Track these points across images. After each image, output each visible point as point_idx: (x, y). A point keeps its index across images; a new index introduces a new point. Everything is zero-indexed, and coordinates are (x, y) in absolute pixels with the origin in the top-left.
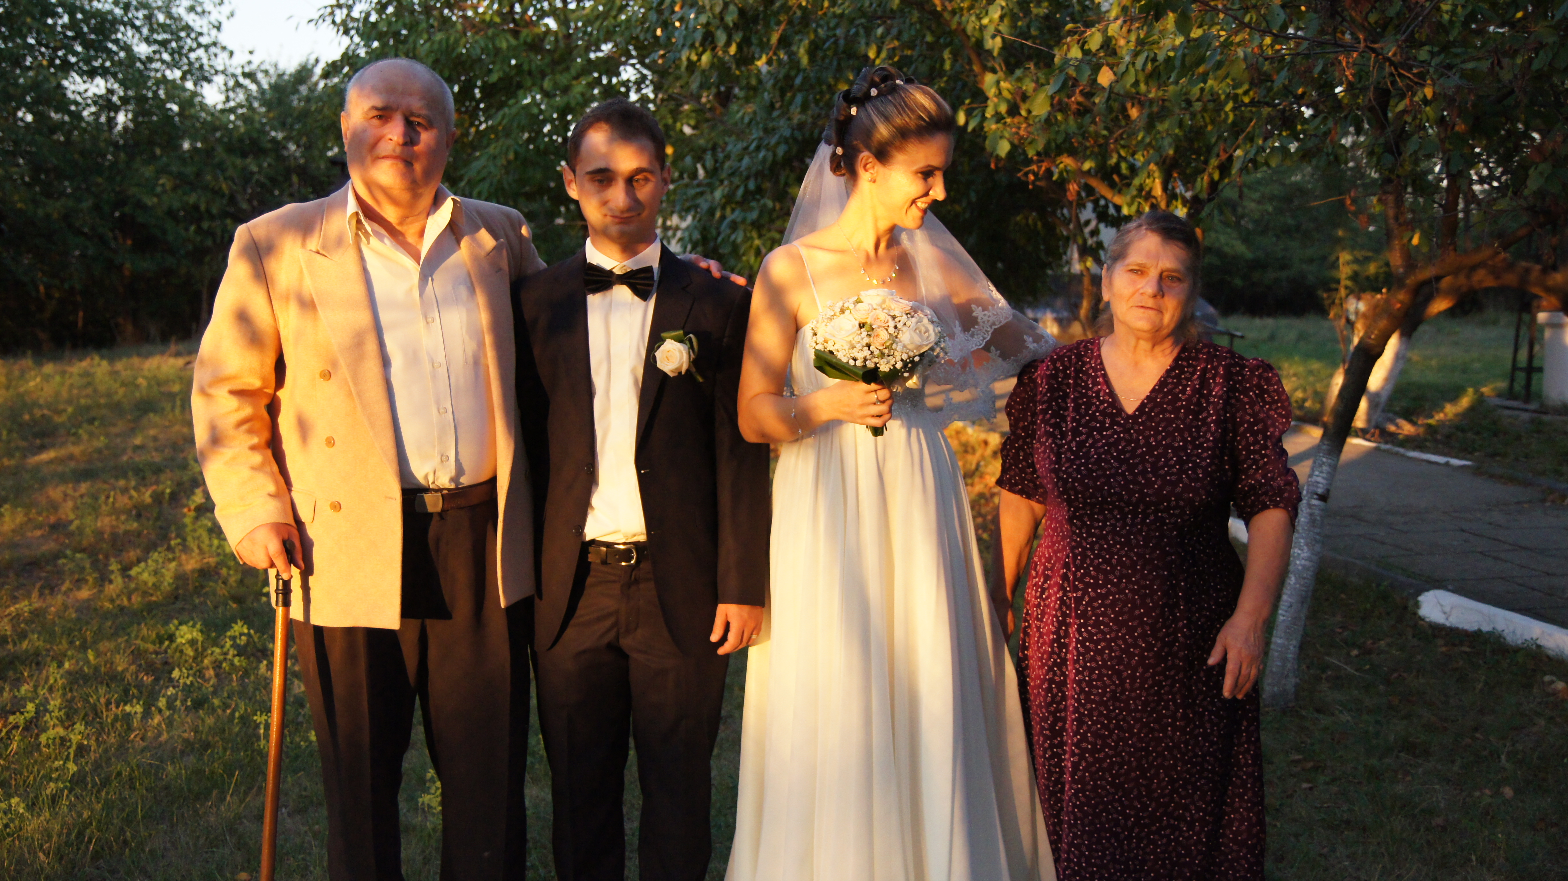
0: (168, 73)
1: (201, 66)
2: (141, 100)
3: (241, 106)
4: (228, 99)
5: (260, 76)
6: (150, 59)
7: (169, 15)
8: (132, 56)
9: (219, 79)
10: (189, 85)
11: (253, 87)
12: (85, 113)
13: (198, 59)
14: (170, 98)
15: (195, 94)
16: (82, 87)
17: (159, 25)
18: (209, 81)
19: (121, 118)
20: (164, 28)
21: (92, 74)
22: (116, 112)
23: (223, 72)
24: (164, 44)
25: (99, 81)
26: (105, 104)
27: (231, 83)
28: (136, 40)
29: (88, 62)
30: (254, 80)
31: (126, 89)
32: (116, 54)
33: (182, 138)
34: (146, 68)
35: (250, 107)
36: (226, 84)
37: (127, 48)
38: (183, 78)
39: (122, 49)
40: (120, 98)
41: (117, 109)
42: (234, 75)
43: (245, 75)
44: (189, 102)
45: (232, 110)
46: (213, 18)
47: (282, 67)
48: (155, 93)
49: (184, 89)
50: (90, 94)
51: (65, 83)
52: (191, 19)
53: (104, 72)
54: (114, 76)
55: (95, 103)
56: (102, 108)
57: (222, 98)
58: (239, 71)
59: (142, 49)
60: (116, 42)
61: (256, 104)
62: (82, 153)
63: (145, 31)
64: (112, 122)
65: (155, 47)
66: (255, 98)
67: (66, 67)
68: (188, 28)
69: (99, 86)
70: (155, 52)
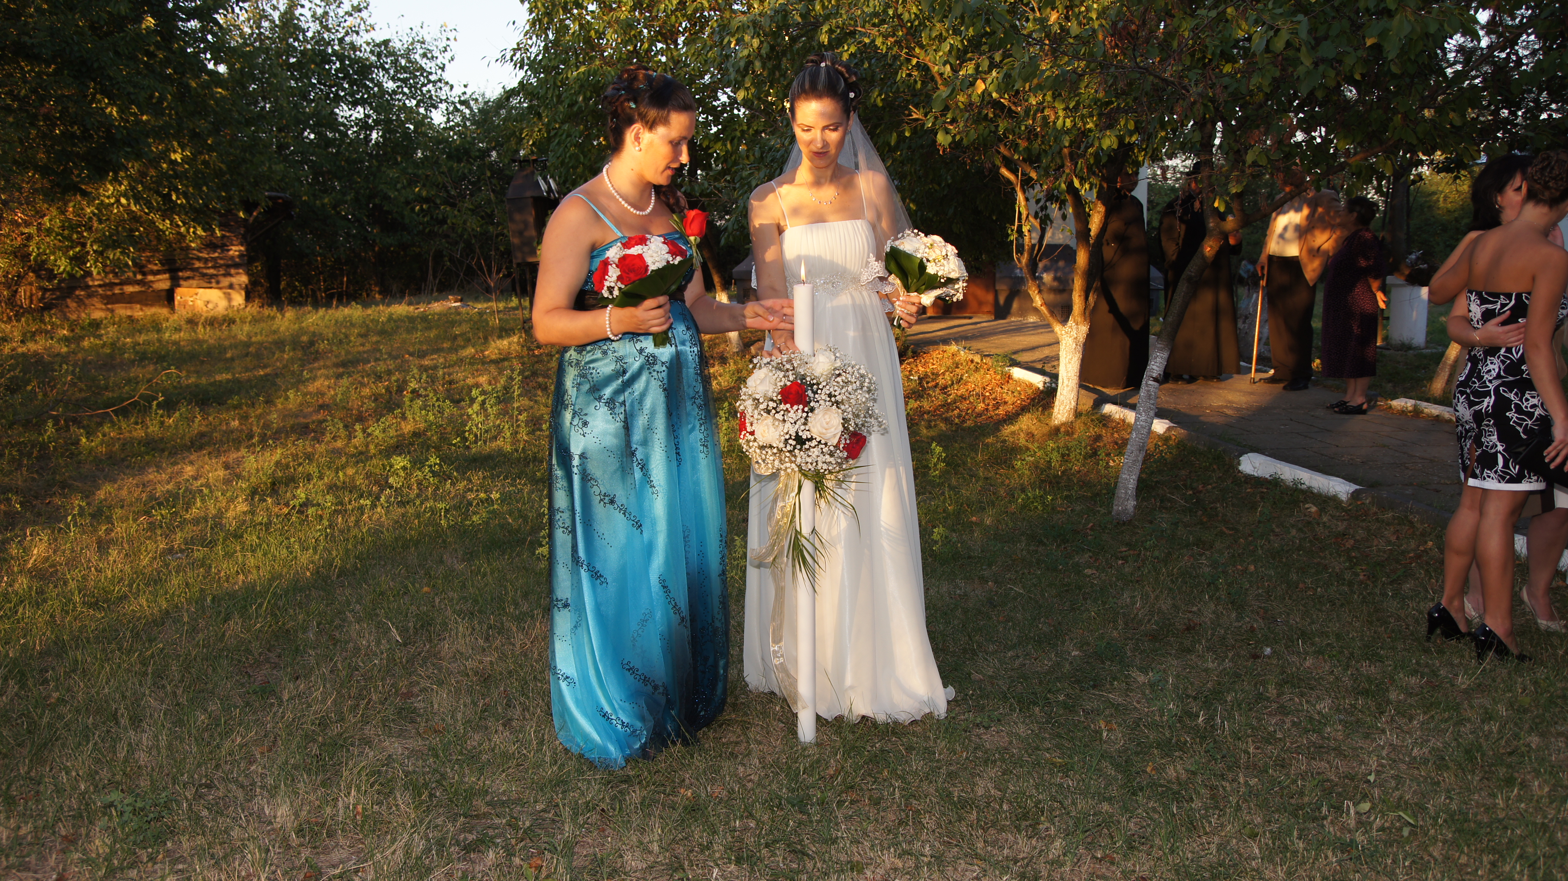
0: (407, 102)
1: (431, 97)
2: (389, 121)
3: (458, 125)
4: (448, 121)
5: (472, 103)
6: (394, 92)
7: (409, 61)
8: (383, 91)
9: (443, 106)
10: (422, 110)
11: (467, 111)
12: (350, 132)
13: (429, 91)
14: (408, 120)
15: (426, 117)
16: (348, 114)
17: (402, 67)
18: (436, 108)
19: (374, 135)
20: (405, 69)
21: (355, 104)
22: (371, 131)
23: (446, 101)
24: (405, 81)
25: (360, 108)
26: (364, 125)
27: (451, 109)
28: (385, 80)
29: (352, 95)
30: (468, 107)
31: (379, 114)
32: (372, 89)
33: (417, 149)
34: (392, 99)
35: (465, 126)
36: (447, 109)
37: (379, 85)
38: (417, 105)
39: (376, 85)
40: (374, 121)
41: (371, 129)
42: (453, 103)
43: (462, 103)
44: (423, 123)
45: (452, 128)
46: (439, 62)
47: (487, 96)
48: (398, 116)
49: (418, 113)
50: (353, 118)
51: (337, 111)
52: (423, 62)
53: (362, 102)
54: (370, 105)
55: (357, 124)
56: (361, 128)
57: (445, 119)
58: (457, 100)
59: (390, 85)
60: (372, 80)
61: (468, 124)
62: (347, 161)
63: (392, 72)
64: (367, 139)
65: (399, 83)
66: (469, 119)
67: (338, 100)
68: (422, 69)
69: (359, 113)
70: (398, 87)
